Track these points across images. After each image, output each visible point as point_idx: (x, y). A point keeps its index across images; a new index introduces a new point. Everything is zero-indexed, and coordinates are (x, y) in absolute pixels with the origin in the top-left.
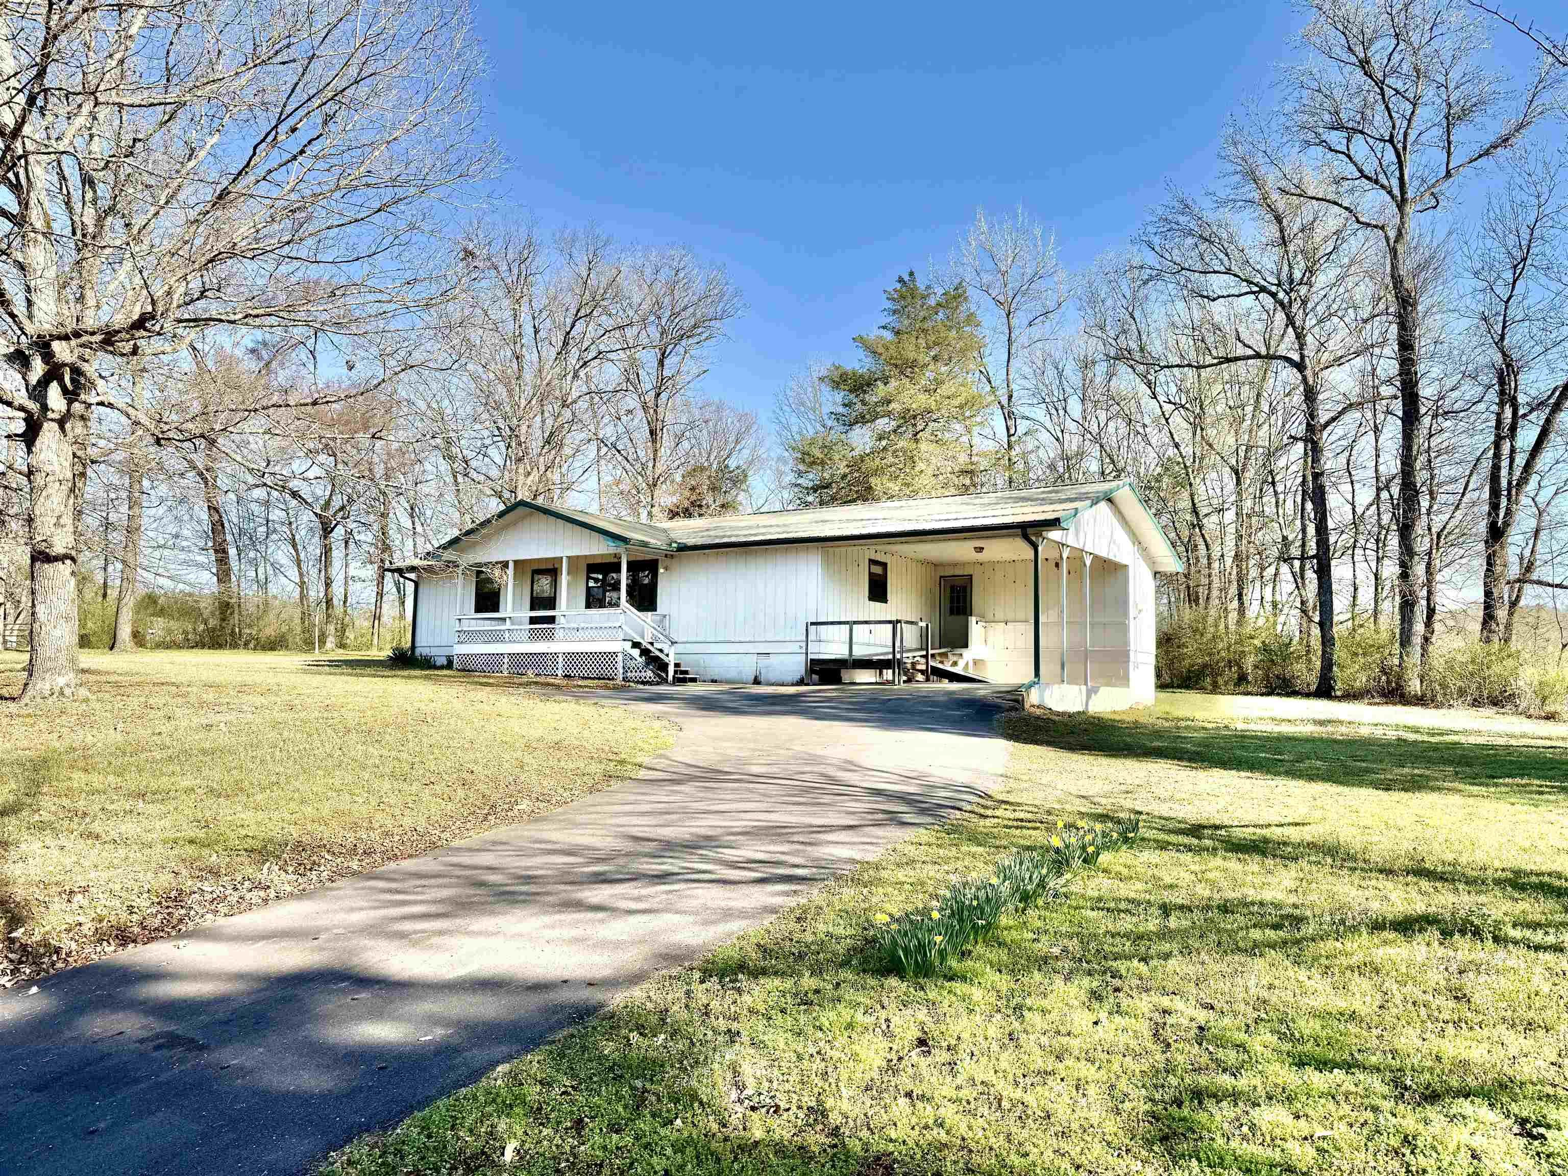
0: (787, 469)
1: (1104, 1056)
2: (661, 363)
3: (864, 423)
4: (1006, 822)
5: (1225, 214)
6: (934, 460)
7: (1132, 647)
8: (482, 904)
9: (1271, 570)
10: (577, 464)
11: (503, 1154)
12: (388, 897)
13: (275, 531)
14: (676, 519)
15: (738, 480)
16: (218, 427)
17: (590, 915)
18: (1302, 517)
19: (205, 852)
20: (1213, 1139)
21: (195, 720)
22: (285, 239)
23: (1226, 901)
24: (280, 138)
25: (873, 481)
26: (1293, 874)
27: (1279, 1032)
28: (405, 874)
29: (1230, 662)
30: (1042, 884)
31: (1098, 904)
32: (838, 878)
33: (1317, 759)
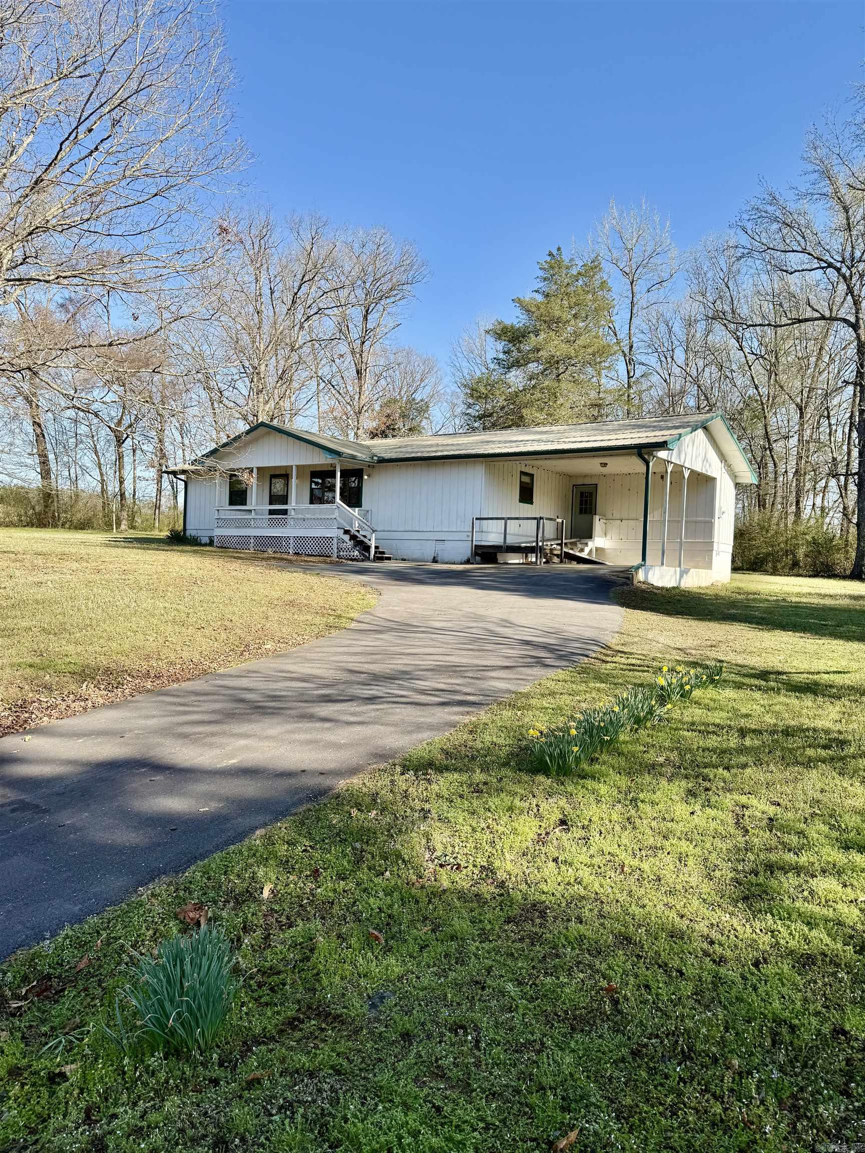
0: (459, 402)
1: (698, 837)
2: (365, 318)
3: (519, 367)
4: (622, 666)
5: (804, 205)
6: (571, 396)
7: (716, 539)
8: (241, 714)
9: (822, 483)
10: (302, 396)
11: (262, 893)
12: (173, 708)
13: (82, 442)
14: (376, 438)
15: (423, 409)
16: (39, 362)
17: (318, 725)
18: (849, 444)
19: (41, 673)
20: (782, 900)
21: (30, 579)
22: (86, 217)
23: (788, 727)
24: (79, 137)
25: (525, 412)
26: (837, 708)
27: (829, 824)
28: (187, 692)
29: (787, 551)
30: (651, 712)
31: (692, 726)
32: (500, 704)
33: (853, 625)
